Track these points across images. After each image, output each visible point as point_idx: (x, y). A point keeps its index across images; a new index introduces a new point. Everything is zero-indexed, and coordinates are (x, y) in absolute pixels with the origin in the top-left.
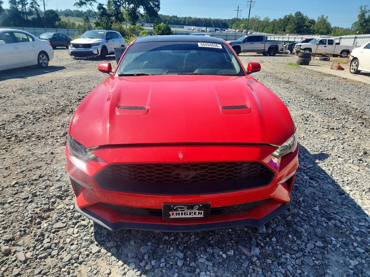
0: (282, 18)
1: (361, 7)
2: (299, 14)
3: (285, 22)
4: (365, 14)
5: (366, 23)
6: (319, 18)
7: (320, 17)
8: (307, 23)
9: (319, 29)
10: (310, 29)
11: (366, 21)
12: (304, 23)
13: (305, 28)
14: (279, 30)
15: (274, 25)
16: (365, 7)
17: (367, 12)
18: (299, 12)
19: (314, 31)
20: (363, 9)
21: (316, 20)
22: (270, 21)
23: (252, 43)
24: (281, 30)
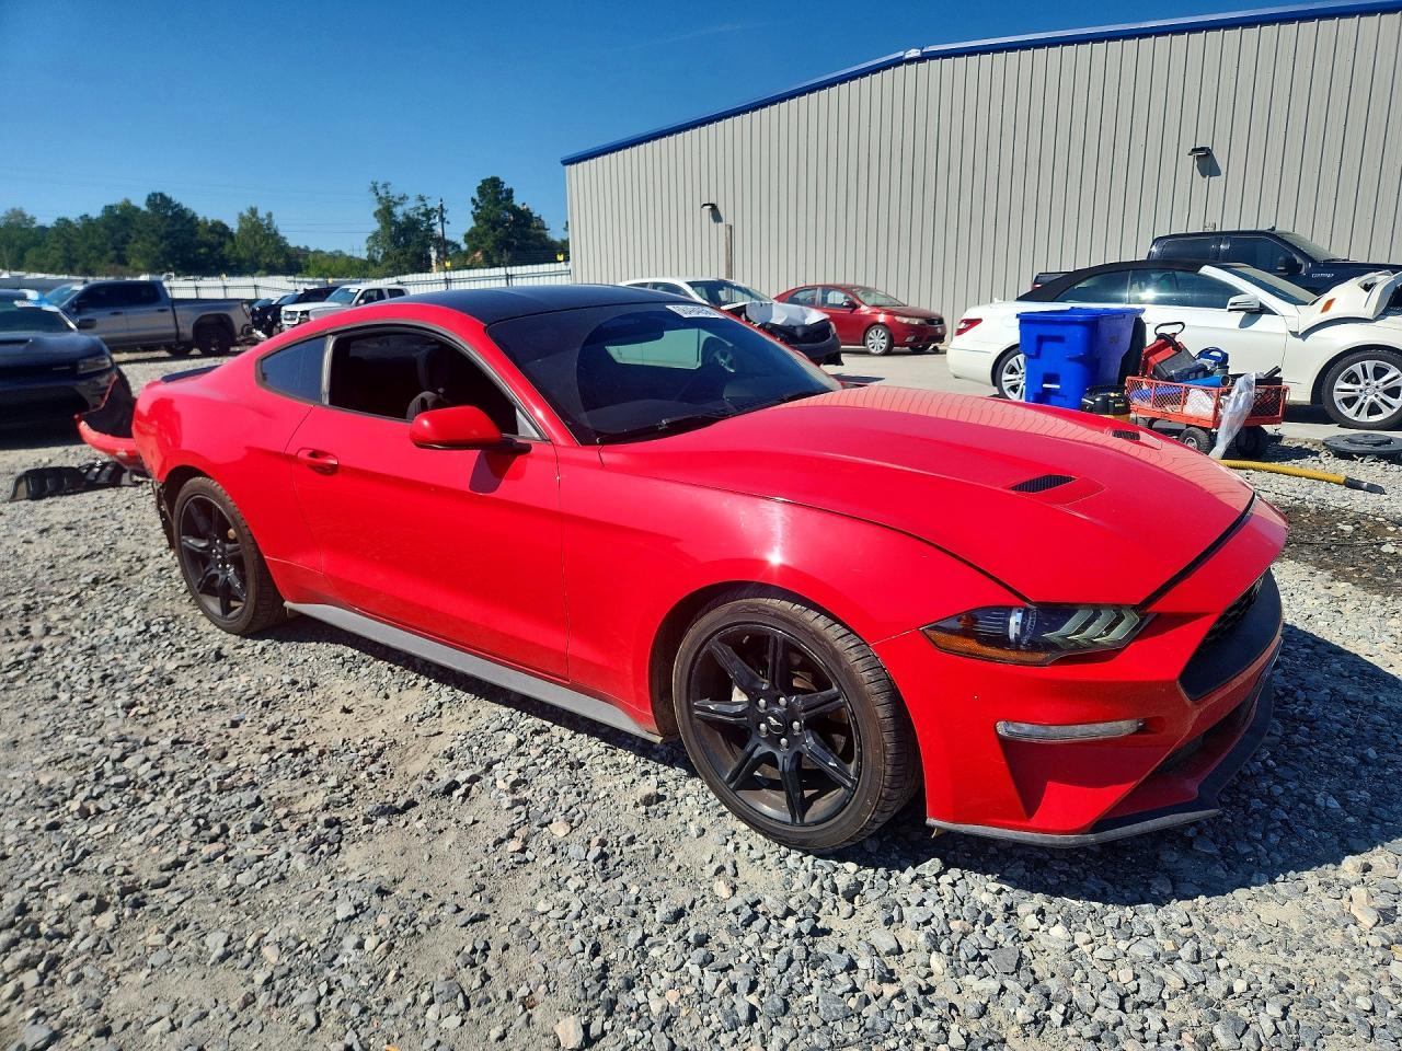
0: (96, 213)
1: (375, 188)
2: (159, 202)
3: (113, 231)
4: (394, 210)
5: (404, 235)
6: (242, 218)
7: (246, 214)
8: (202, 235)
9: (257, 256)
10: (222, 256)
11: (404, 230)
12: (194, 234)
13: (202, 251)
14: (99, 259)
15: (69, 242)
16: (385, 186)
17: (396, 204)
18: (161, 195)
19: (240, 261)
20: (382, 193)
21: (234, 225)
22: (34, 226)
23: (116, 314)
24: (105, 259)
